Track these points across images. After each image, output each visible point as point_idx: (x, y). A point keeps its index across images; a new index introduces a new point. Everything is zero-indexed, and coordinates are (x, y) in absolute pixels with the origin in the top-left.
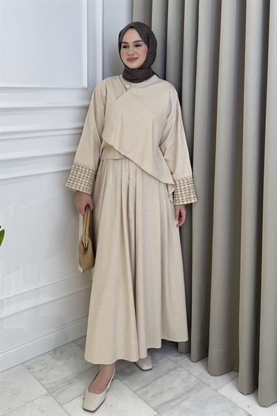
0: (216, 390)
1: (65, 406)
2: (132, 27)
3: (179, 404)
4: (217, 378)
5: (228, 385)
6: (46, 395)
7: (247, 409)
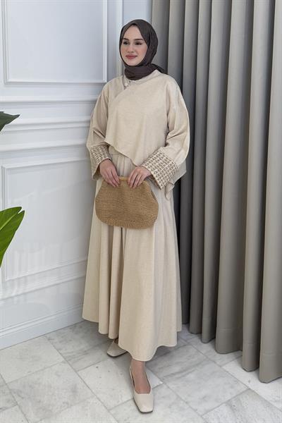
0: (220, 366)
1: (79, 373)
2: (134, 24)
3: (184, 376)
4: (223, 355)
5: (233, 362)
6: (63, 362)
7: (247, 384)
